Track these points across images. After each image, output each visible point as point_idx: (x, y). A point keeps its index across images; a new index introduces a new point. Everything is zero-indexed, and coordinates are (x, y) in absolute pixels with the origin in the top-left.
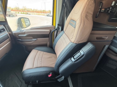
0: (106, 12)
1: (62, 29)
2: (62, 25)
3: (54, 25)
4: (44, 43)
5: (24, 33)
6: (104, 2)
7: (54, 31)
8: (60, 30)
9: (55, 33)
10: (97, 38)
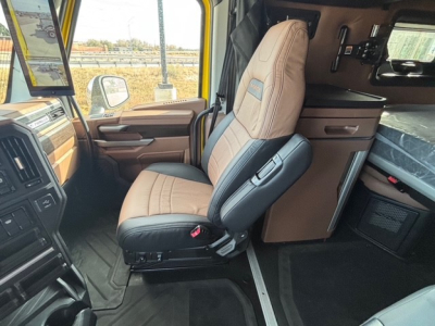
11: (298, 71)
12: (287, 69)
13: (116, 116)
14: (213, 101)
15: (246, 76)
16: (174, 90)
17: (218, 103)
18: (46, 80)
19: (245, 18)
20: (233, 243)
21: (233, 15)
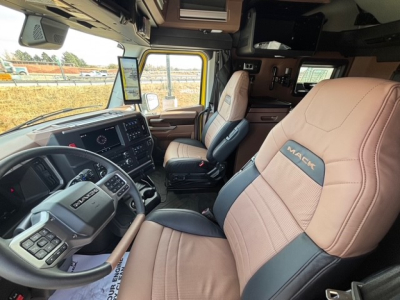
0: (279, 82)
1: (216, 110)
2: (215, 102)
3: (203, 103)
4: (187, 133)
5: (158, 117)
6: (279, 67)
7: (203, 114)
8: (213, 111)
9: (205, 117)
10: (262, 119)
11: (245, 92)
12: (240, 92)
13: (158, 114)
14: (207, 106)
15: (224, 94)
16: (176, 100)
17: (210, 107)
18: (130, 97)
19: (223, 67)
20: (218, 172)
21: (217, 64)
